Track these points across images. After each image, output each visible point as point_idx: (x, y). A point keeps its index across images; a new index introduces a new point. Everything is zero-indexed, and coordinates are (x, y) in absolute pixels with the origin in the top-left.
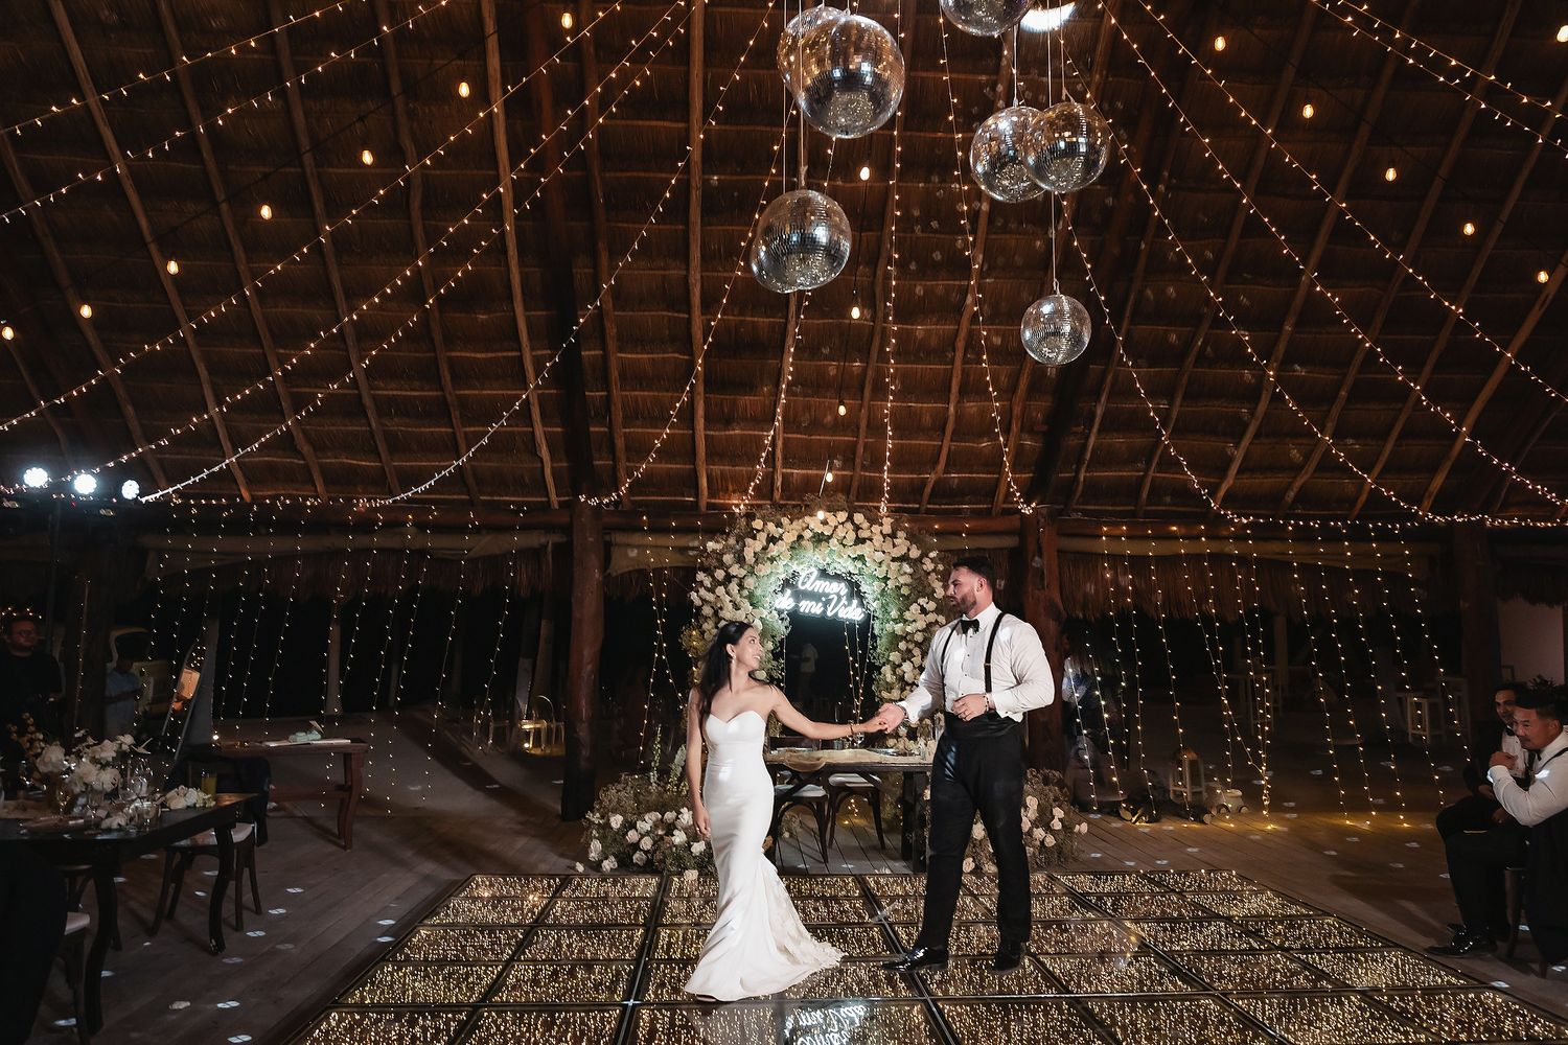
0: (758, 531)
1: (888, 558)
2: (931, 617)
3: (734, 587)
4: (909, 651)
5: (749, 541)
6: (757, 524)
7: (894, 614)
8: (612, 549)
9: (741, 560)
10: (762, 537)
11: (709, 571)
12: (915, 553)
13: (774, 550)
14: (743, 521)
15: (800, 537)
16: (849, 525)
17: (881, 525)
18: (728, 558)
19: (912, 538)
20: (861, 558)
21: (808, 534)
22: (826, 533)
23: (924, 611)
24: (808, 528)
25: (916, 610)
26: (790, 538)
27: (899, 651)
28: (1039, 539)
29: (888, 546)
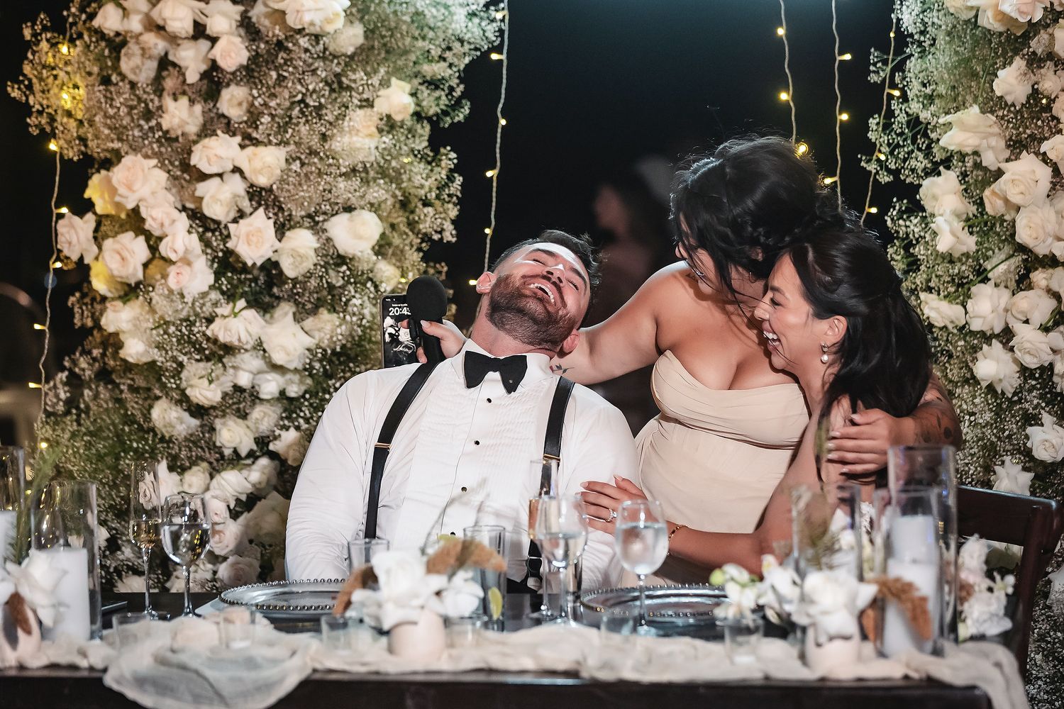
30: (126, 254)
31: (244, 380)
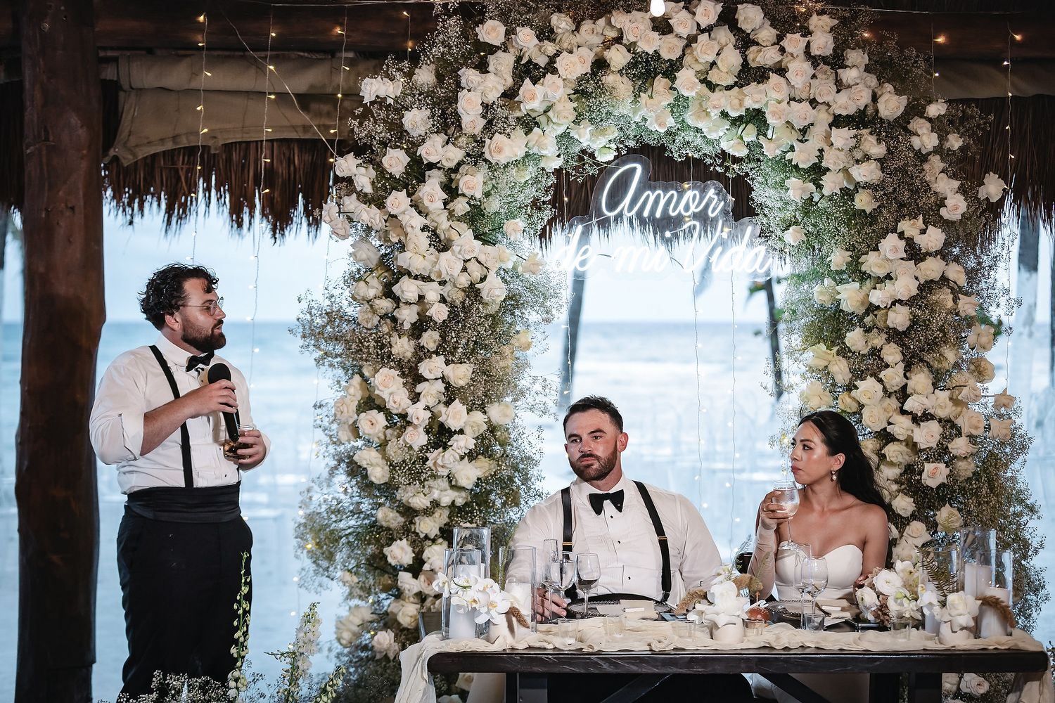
0: (492, 49)
1: (824, 118)
2: (932, 268)
3: (432, 190)
4: (876, 353)
5: (469, 75)
6: (492, 31)
7: (839, 258)
8: (122, 94)
9: (448, 123)
10: (502, 64)
11: (366, 152)
12: (891, 105)
13: (533, 97)
14: (453, 26)
15: (600, 65)
16: (724, 35)
17: (806, 32)
18: (416, 120)
19: (881, 68)
20: (756, 117)
21: (619, 58)
22: (666, 55)
23: (915, 254)
24: (619, 40)
25: (895, 250)
26: (574, 66)
27: (844, 352)
29: (824, 89)
30: (374, 422)
31: (436, 494)
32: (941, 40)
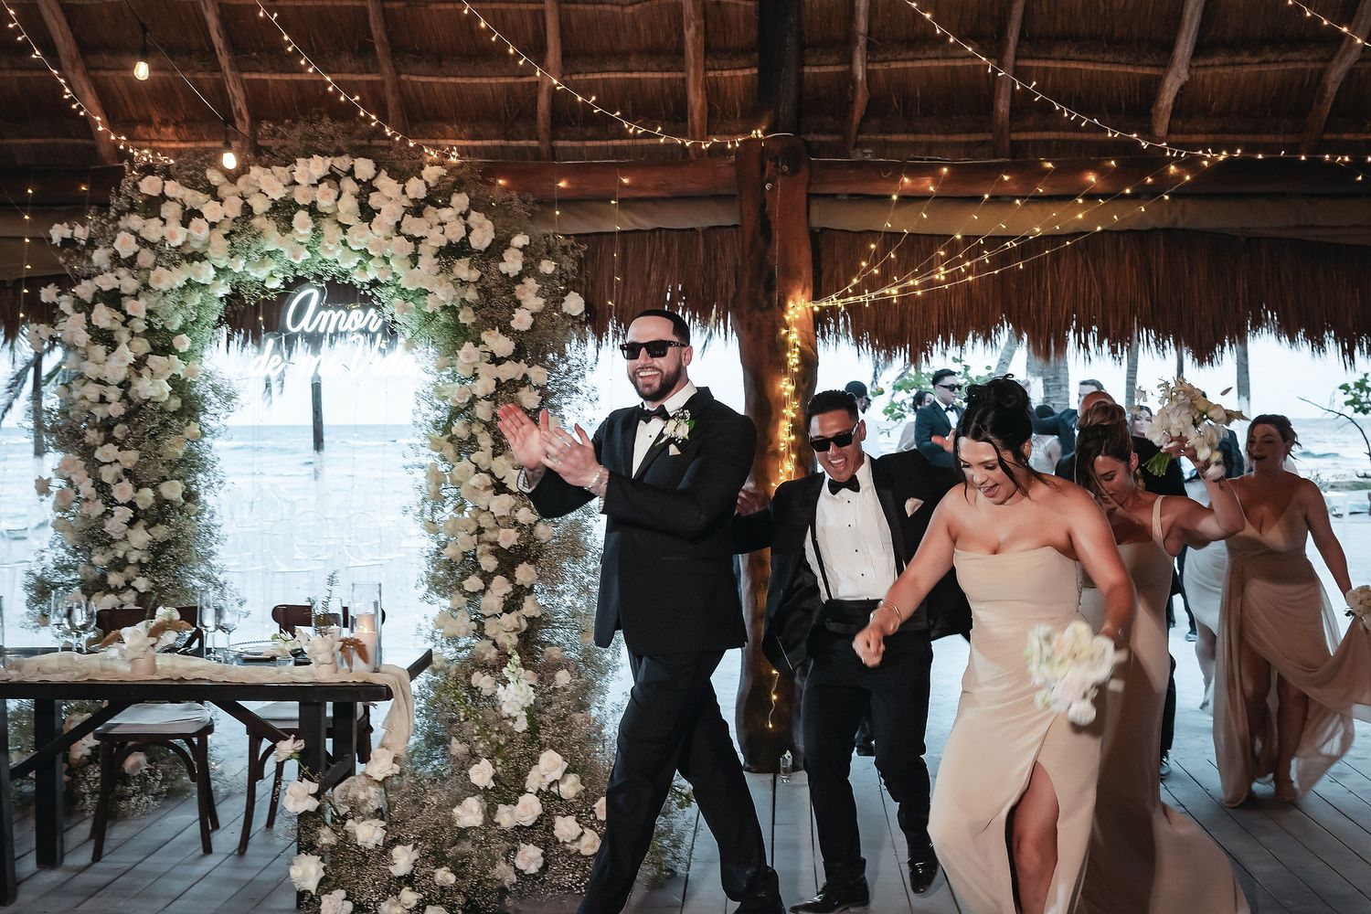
0: (164, 200)
1: (428, 249)
2: (510, 371)
4: (473, 439)
7: (440, 363)
10: (171, 210)
12: (482, 237)
15: (248, 211)
16: (347, 184)
18: (100, 256)
19: (486, 205)
21: (259, 205)
23: (493, 358)
27: (451, 438)
28: (763, 205)
32: (562, 184)
